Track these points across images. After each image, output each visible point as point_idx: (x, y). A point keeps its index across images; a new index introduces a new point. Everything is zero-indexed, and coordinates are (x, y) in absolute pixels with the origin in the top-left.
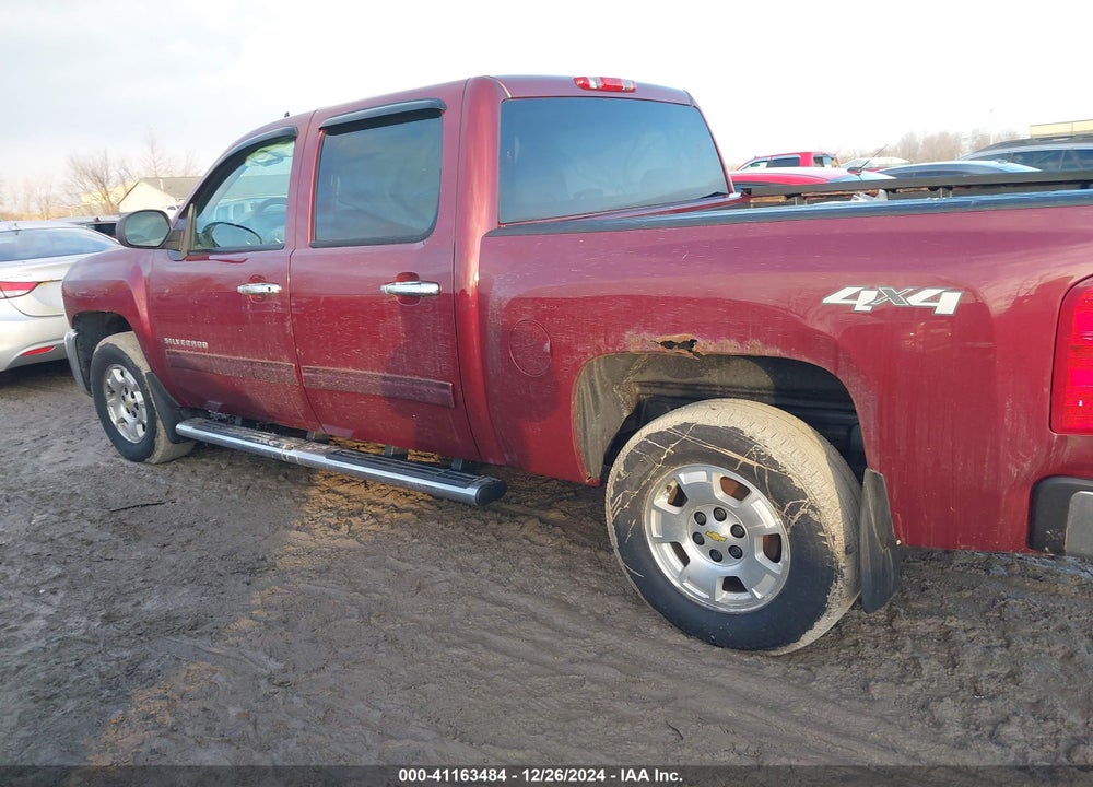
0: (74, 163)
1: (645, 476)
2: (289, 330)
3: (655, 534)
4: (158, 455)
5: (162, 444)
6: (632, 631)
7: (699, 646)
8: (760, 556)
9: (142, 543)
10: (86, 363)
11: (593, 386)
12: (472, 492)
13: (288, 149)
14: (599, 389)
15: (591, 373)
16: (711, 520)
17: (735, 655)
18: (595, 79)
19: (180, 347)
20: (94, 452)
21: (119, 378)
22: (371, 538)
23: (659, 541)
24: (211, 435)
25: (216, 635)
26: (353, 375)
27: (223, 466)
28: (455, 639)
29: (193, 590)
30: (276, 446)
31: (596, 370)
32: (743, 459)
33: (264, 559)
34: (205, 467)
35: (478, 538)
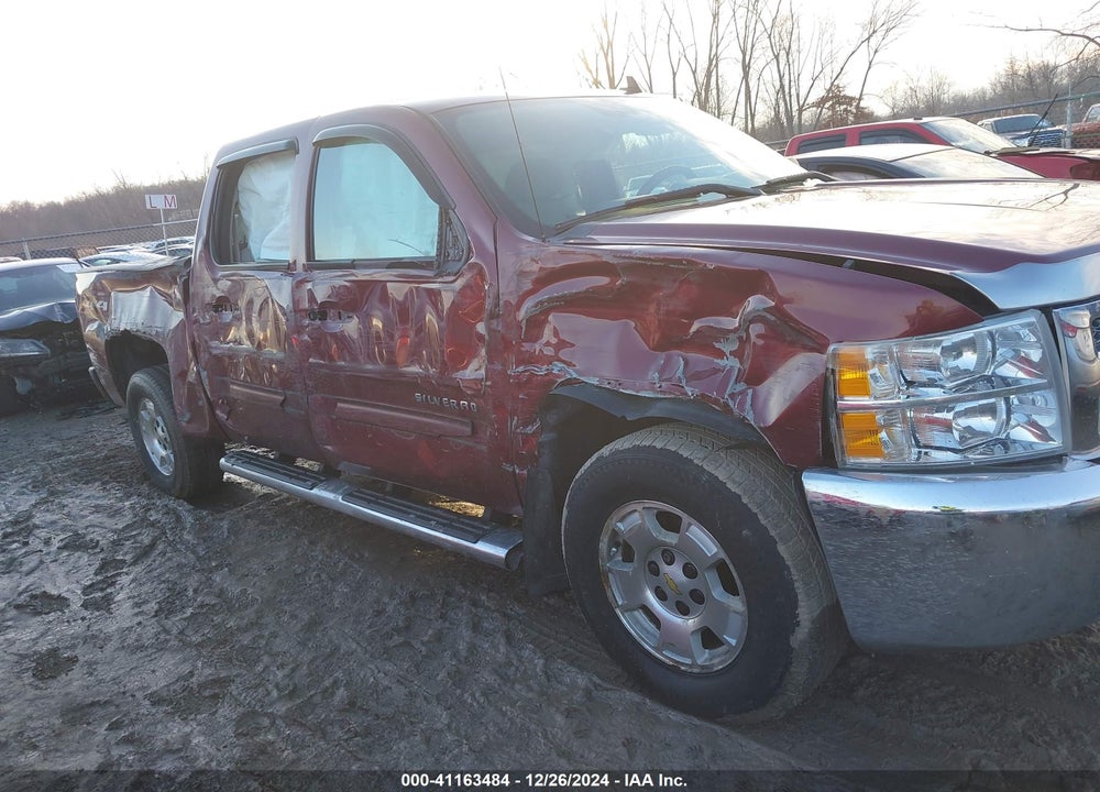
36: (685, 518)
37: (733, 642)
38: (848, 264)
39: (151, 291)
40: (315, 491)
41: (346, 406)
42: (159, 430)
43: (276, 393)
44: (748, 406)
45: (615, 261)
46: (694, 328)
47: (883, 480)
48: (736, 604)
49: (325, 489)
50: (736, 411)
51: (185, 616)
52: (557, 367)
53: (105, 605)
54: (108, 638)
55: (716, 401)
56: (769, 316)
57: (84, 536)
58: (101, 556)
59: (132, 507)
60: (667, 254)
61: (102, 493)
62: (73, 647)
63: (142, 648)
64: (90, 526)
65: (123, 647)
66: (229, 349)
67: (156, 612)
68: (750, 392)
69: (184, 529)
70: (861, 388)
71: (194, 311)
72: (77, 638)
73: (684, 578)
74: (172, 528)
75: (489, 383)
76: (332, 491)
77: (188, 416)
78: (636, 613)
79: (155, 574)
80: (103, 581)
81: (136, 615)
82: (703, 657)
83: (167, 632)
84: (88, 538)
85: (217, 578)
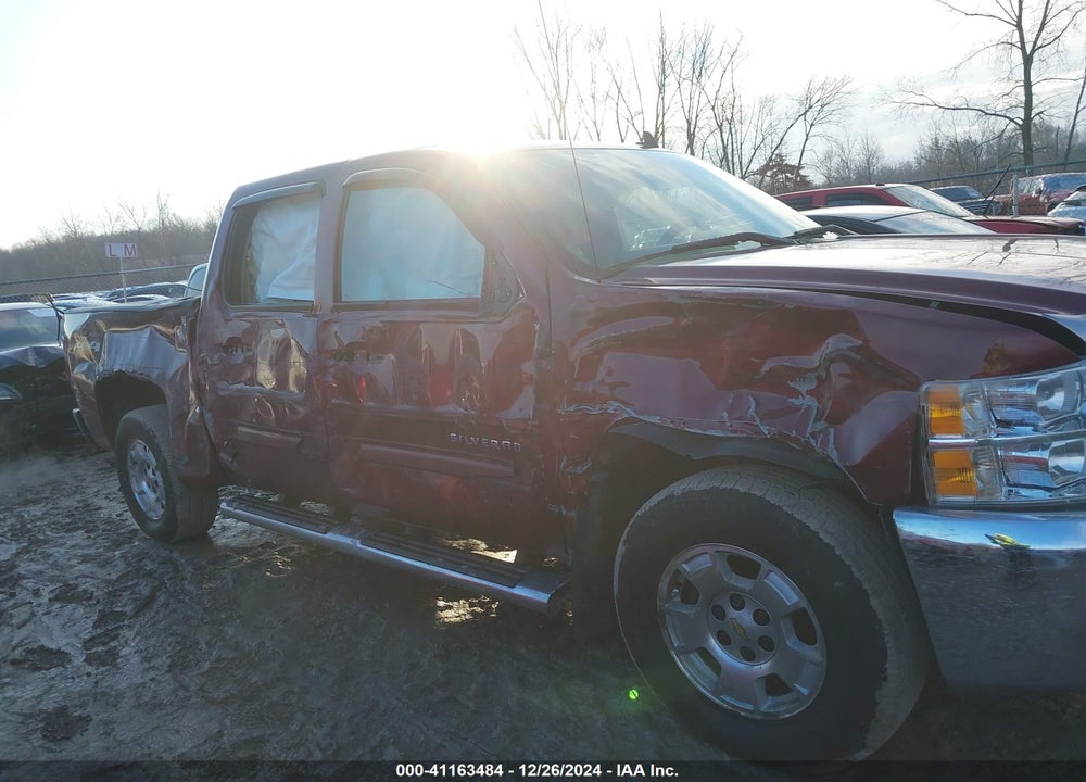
36: (765, 564)
37: (805, 691)
38: (934, 305)
39: (151, 333)
40: (330, 536)
41: (371, 447)
42: (150, 472)
43: (294, 435)
44: (831, 446)
45: (682, 301)
46: (765, 368)
47: (976, 517)
48: (814, 654)
49: (340, 534)
50: (818, 449)
51: (202, 671)
52: (612, 406)
53: (110, 659)
54: (120, 696)
55: (796, 440)
56: (853, 355)
57: (76, 586)
58: (99, 608)
59: (123, 557)
60: (742, 294)
61: (86, 543)
62: (83, 705)
63: (160, 706)
64: (80, 576)
65: (140, 705)
66: (239, 390)
67: (170, 666)
68: (832, 430)
69: (184, 579)
70: (953, 426)
71: (200, 352)
72: (86, 695)
73: (754, 624)
74: (170, 578)
75: (536, 423)
76: (349, 535)
77: (186, 459)
78: (692, 656)
79: (160, 626)
80: (105, 634)
81: (147, 669)
82: (767, 704)
83: (185, 688)
84: (80, 589)
85: (230, 630)
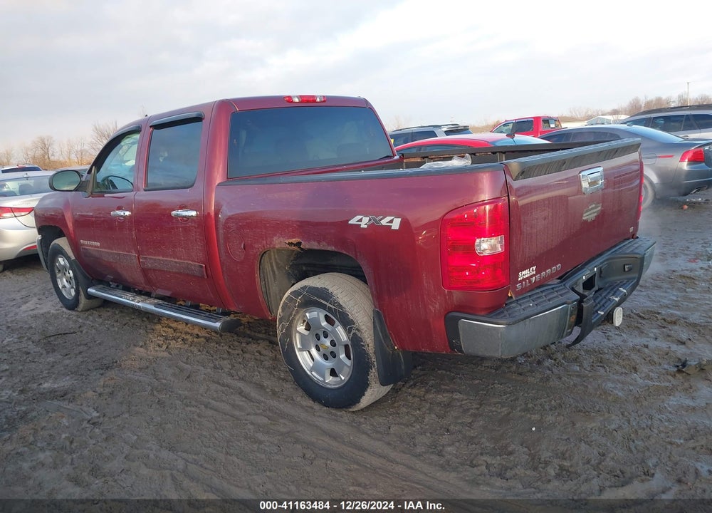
0: (97, 129)
1: (291, 314)
2: (134, 236)
3: (299, 346)
4: (81, 306)
5: (83, 299)
6: (290, 400)
7: (317, 406)
8: (343, 356)
9: (55, 353)
10: (46, 254)
11: (272, 267)
12: (218, 325)
13: (137, 136)
14: (275, 268)
15: (270, 259)
16: (322, 338)
17: (333, 411)
18: (297, 97)
19: (87, 245)
20: (51, 305)
21: (62, 263)
22: (177, 352)
23: (301, 350)
24: (103, 294)
25: (73, 400)
26: (162, 260)
27: (117, 313)
28: (193, 403)
29: (72, 378)
30: (133, 300)
31: (273, 257)
32: (328, 305)
33: (116, 362)
34: (106, 313)
35: (234, 352)
